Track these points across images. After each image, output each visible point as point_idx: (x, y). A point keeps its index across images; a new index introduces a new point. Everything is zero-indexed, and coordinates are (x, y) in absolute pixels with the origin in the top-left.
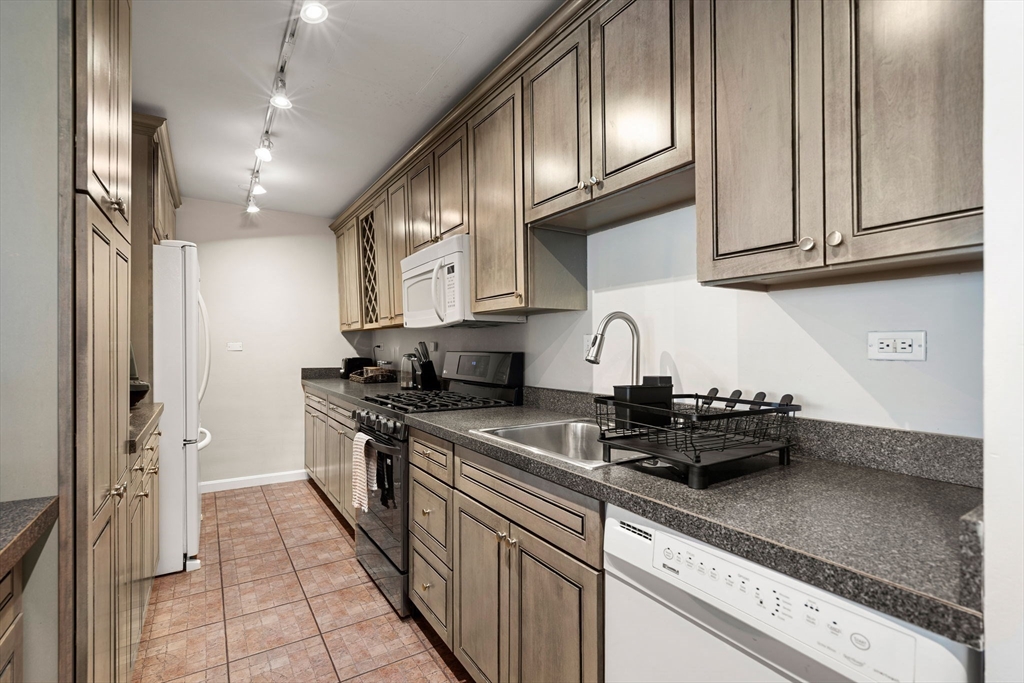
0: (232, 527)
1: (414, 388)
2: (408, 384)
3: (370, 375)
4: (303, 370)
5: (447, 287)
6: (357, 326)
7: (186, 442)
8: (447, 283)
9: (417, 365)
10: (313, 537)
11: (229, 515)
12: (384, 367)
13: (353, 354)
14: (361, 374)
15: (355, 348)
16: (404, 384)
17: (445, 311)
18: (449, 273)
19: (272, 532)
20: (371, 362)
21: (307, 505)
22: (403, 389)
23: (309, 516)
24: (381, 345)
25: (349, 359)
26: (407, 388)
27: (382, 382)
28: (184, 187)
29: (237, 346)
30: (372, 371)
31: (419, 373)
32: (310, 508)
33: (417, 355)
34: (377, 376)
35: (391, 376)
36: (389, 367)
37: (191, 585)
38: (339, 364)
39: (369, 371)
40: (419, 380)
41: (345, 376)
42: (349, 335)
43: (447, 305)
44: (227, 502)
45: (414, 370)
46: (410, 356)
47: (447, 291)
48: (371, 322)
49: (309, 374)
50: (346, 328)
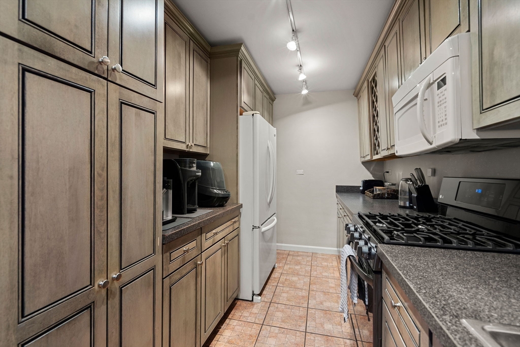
0: (288, 278)
1: (411, 208)
2: (405, 203)
3: (378, 193)
4: (336, 186)
5: (436, 105)
6: (368, 158)
7: (254, 227)
8: (437, 99)
9: (412, 188)
10: (327, 304)
11: (290, 268)
12: (389, 187)
13: (370, 177)
14: (372, 192)
15: (371, 173)
16: (401, 203)
17: (435, 133)
18: (438, 88)
19: (305, 290)
20: (380, 183)
21: (332, 275)
22: (401, 207)
23: (330, 285)
24: (390, 171)
25: (366, 181)
26: (404, 207)
27: (388, 198)
28: (275, 88)
29: (301, 172)
30: (379, 190)
31: (415, 195)
32: (334, 278)
33: (413, 179)
34: (383, 194)
35: (394, 195)
36: (393, 187)
37: (251, 313)
38: (360, 184)
39: (378, 190)
40: (415, 201)
41: (363, 192)
42: (366, 164)
43: (437, 125)
44: (292, 259)
45: (410, 193)
46: (407, 180)
47: (437, 109)
48: (377, 154)
49: (341, 190)
50: (363, 160)
